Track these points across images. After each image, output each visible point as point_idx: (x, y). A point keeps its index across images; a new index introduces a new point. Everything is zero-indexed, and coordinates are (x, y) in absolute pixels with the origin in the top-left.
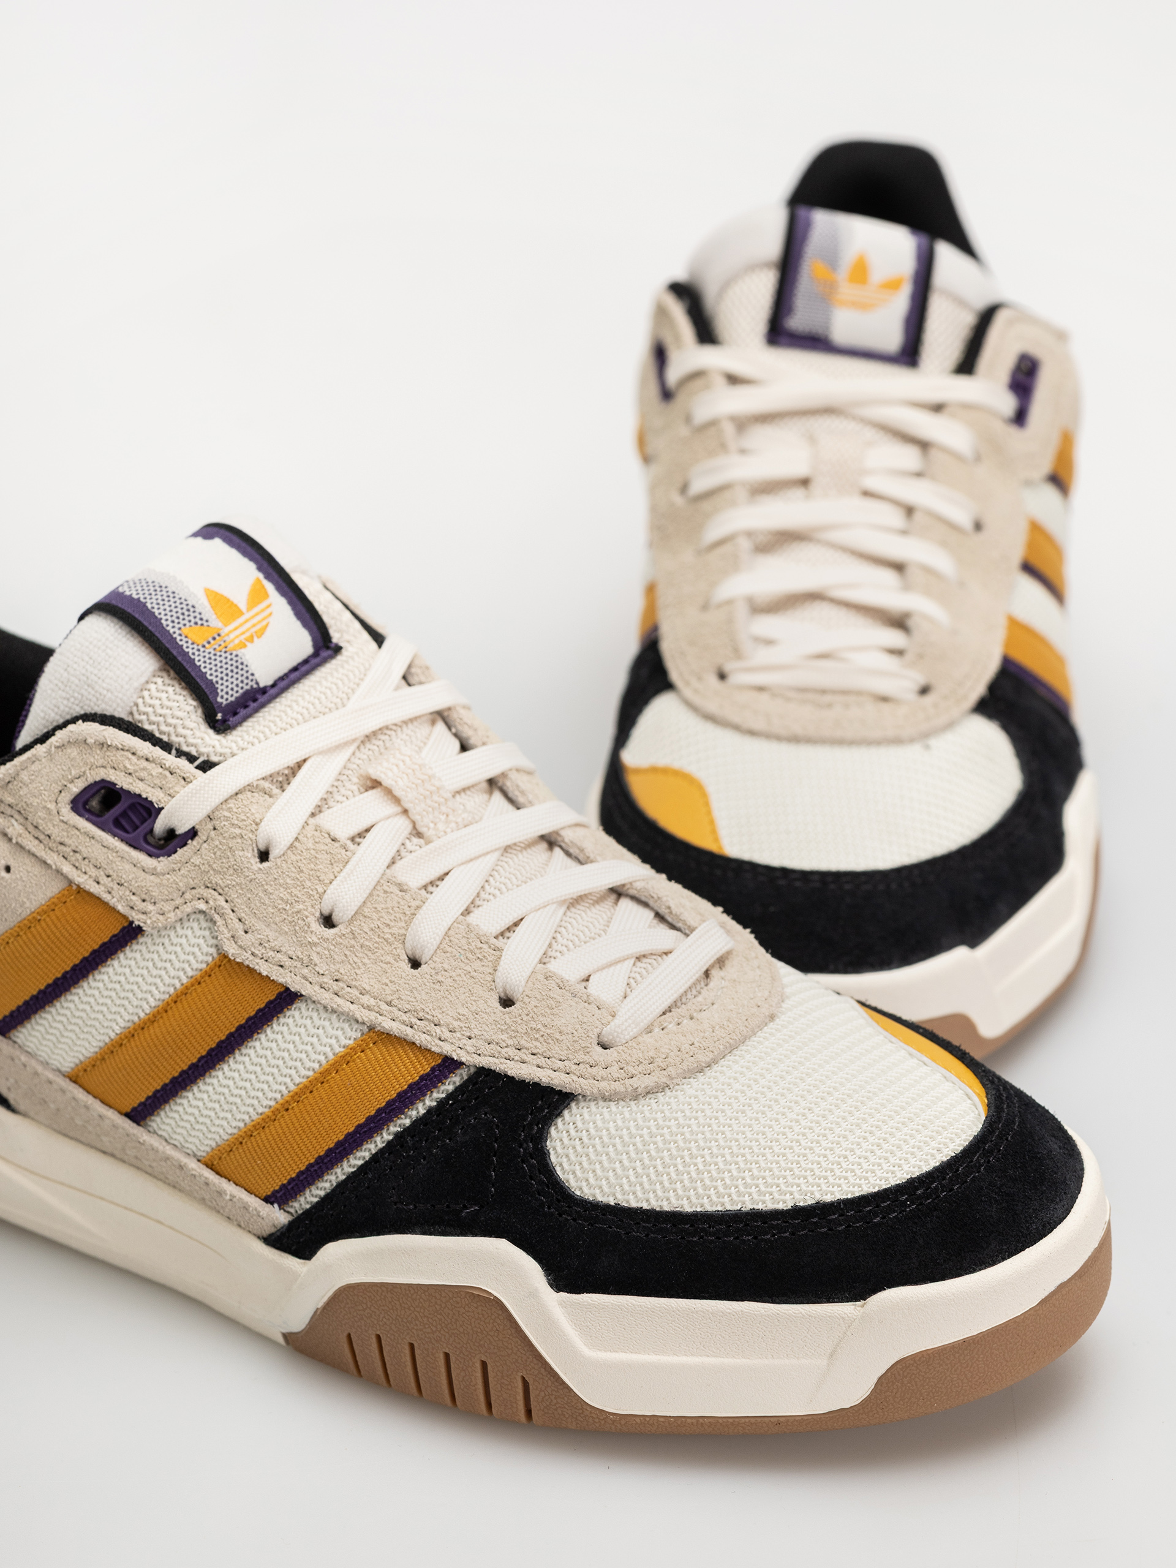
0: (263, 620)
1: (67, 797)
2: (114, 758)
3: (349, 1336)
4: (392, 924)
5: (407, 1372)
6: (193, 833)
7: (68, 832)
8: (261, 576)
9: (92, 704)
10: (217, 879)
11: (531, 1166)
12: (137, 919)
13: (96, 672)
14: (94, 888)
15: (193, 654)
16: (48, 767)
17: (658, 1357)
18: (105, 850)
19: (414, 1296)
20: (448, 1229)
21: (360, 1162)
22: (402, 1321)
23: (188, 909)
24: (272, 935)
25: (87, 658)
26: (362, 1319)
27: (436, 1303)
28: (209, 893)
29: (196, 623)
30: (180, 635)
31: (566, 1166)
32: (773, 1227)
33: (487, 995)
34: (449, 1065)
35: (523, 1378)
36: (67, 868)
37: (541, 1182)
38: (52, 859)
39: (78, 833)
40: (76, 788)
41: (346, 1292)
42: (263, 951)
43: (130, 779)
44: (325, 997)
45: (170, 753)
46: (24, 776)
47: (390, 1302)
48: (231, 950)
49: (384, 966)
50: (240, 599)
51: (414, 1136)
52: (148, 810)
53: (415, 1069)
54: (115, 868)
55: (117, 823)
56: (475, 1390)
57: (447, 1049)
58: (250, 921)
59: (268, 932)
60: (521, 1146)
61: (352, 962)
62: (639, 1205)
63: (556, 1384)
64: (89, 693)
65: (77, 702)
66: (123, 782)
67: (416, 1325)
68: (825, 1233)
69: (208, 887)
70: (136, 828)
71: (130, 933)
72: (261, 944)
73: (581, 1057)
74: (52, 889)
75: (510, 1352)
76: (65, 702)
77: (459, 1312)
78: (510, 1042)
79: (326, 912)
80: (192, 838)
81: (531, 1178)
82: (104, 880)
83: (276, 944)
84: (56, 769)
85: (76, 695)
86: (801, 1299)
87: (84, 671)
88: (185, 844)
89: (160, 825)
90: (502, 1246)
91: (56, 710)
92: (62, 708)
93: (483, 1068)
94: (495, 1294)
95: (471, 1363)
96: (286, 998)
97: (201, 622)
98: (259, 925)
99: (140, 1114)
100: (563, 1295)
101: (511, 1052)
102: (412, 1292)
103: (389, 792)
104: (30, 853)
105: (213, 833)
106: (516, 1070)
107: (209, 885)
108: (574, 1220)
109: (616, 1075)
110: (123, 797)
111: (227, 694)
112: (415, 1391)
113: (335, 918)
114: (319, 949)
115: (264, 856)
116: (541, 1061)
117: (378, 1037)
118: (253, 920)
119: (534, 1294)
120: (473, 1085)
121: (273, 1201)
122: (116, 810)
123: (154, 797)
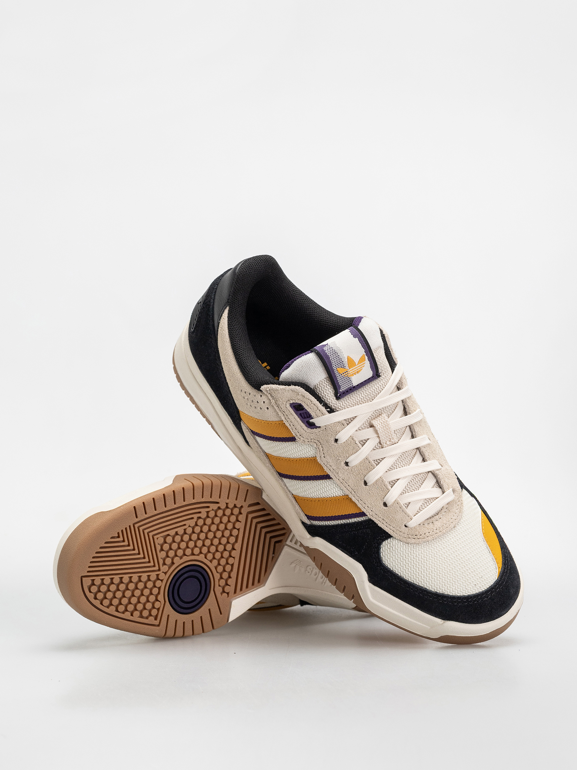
0: (361, 367)
1: (290, 402)
2: (305, 400)
3: (315, 557)
4: (363, 471)
6: (320, 427)
7: (287, 410)
8: (365, 354)
10: (321, 440)
11: (375, 550)
12: (296, 438)
13: (310, 372)
14: (287, 425)
15: (338, 376)
16: (287, 393)
17: (389, 609)
18: (295, 419)
19: (333, 563)
20: (348, 553)
23: (311, 443)
25: (308, 367)
26: (320, 558)
28: (318, 443)
29: (342, 367)
30: (336, 370)
31: (384, 554)
32: (429, 595)
33: (381, 501)
34: (363, 514)
35: (353, 595)
36: (283, 417)
37: (375, 556)
38: (280, 414)
39: (289, 412)
40: (292, 401)
41: (318, 550)
42: (327, 464)
43: (308, 407)
44: (338, 482)
45: (321, 404)
48: (318, 459)
49: (357, 481)
50: (356, 360)
51: (349, 527)
52: (310, 416)
53: (355, 511)
54: (297, 425)
55: (300, 414)
57: (365, 511)
58: (326, 455)
59: (330, 460)
60: (374, 544)
61: (349, 477)
62: (398, 573)
63: (361, 601)
66: (305, 407)
67: (332, 568)
68: (441, 602)
69: (318, 441)
70: (305, 418)
71: (293, 440)
72: (327, 462)
73: (398, 528)
74: (276, 419)
76: (299, 375)
77: (343, 574)
79: (347, 461)
81: (374, 553)
82: (292, 425)
83: (331, 464)
84: (289, 395)
85: (302, 375)
87: (306, 370)
88: (316, 429)
89: (311, 421)
90: (360, 565)
91: (295, 376)
92: (297, 376)
93: (371, 519)
94: (354, 576)
95: (342, 585)
96: (327, 477)
97: (344, 367)
98: (328, 457)
99: (281, 475)
100: (371, 584)
101: (381, 520)
102: (333, 561)
103: (376, 432)
104: (275, 409)
105: (325, 430)
106: (380, 525)
108: (380, 569)
109: (405, 536)
110: (304, 410)
111: (343, 389)
112: (327, 574)
113: (349, 464)
114: (341, 471)
115: (336, 441)
116: (388, 525)
117: (348, 499)
119: (363, 582)
120: (366, 523)
121: (309, 518)
122: (301, 412)
123: (313, 414)
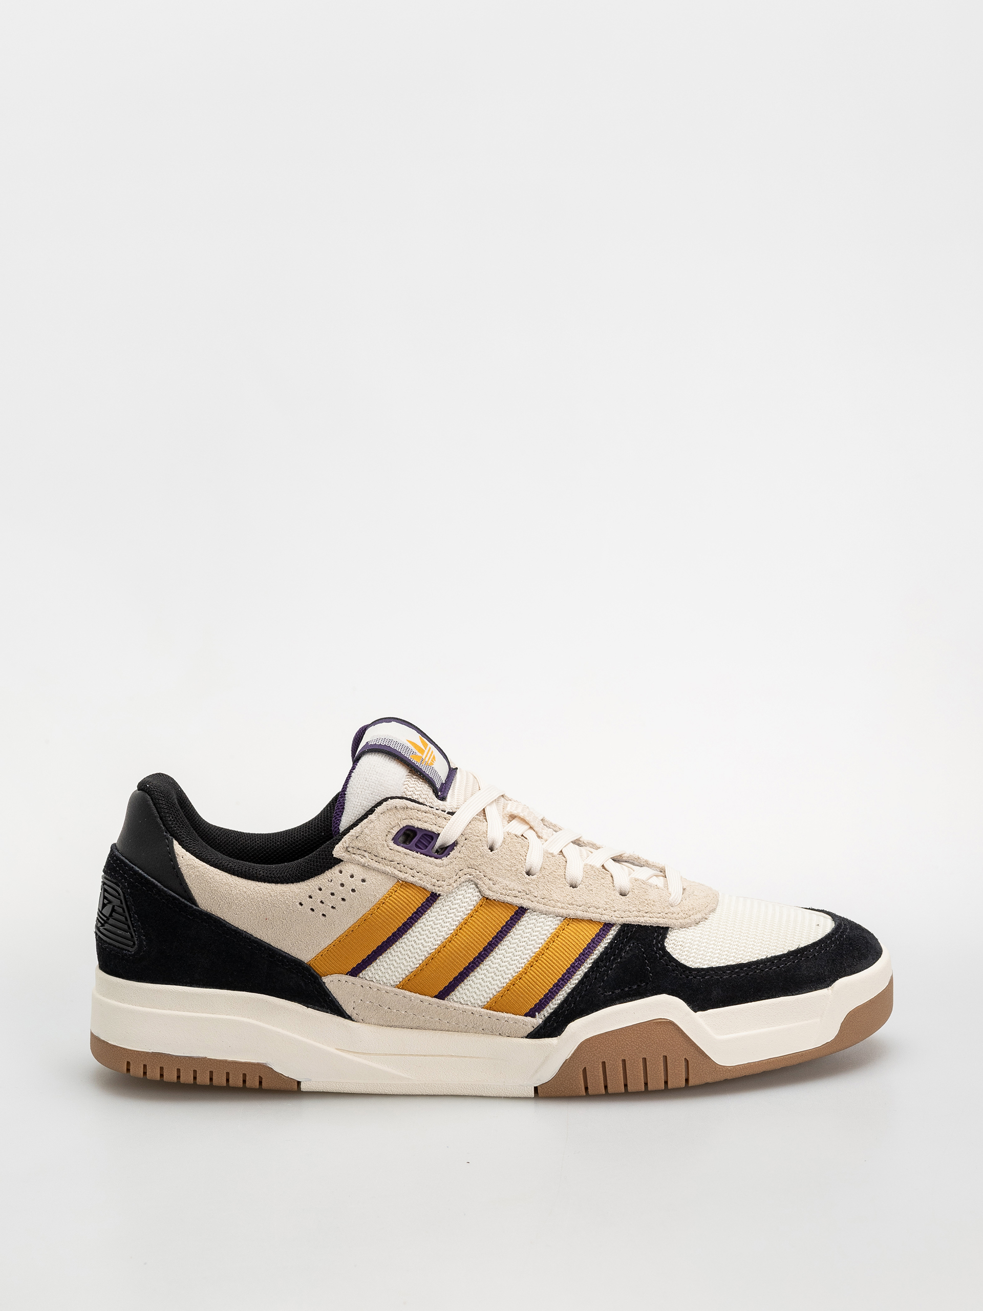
0: (431, 755)
1: (391, 837)
2: (411, 814)
3: (585, 1070)
4: (556, 871)
5: (620, 1077)
6: (455, 844)
7: (394, 854)
9: (385, 794)
10: (472, 862)
11: (665, 960)
12: (437, 890)
14: (411, 879)
16: (378, 824)
18: (415, 859)
19: (625, 1033)
21: (577, 981)
22: (619, 1048)
23: (462, 879)
24: (508, 883)
26: (595, 1055)
27: (638, 1033)
28: (470, 870)
30: (411, 758)
31: (679, 956)
33: (613, 893)
34: (608, 926)
35: (685, 1059)
36: (397, 873)
37: (673, 965)
38: (388, 869)
39: (400, 854)
40: (395, 831)
41: (585, 1044)
42: (506, 891)
43: (420, 822)
44: (541, 907)
45: (433, 809)
46: (367, 831)
47: (611, 1041)
48: (488, 893)
49: (561, 889)
51: (603, 961)
52: (431, 836)
53: (592, 931)
54: (422, 867)
55: (417, 846)
56: (660, 1074)
58: (495, 878)
59: (505, 882)
60: (656, 953)
61: (546, 890)
63: (703, 1057)
64: (382, 789)
65: (377, 794)
66: (417, 824)
67: (627, 1048)
69: (469, 868)
70: (427, 847)
71: (433, 898)
72: (504, 889)
73: (667, 911)
74: (389, 885)
75: (679, 1046)
77: (650, 1034)
78: (634, 909)
79: (528, 869)
80: (456, 846)
81: (666, 964)
82: (416, 874)
83: (510, 887)
84: (383, 825)
86: (804, 991)
88: (453, 849)
89: (439, 842)
90: (664, 997)
93: (624, 924)
94: (669, 1019)
95: (658, 1059)
96: (521, 912)
98: (500, 879)
99: (443, 994)
100: (700, 1013)
101: (636, 914)
102: (624, 1031)
104: (374, 869)
105: (465, 841)
106: (641, 922)
107: (470, 866)
108: (695, 977)
109: (683, 916)
110: (418, 832)
111: (437, 782)
113: (532, 871)
114: (532, 885)
115: (491, 849)
116: (651, 915)
117: (570, 920)
118: (497, 878)
120: (623, 932)
121: (531, 1014)
122: (415, 840)
123: (434, 829)
